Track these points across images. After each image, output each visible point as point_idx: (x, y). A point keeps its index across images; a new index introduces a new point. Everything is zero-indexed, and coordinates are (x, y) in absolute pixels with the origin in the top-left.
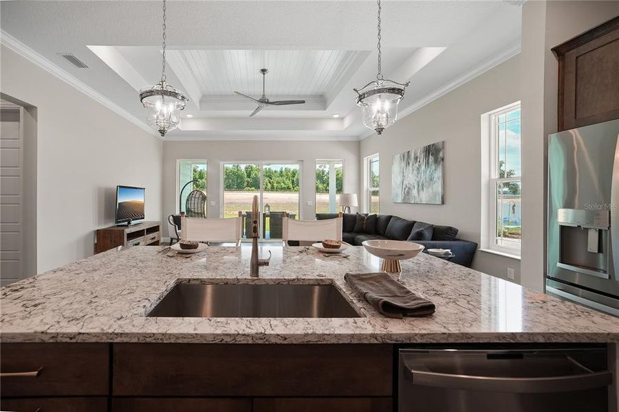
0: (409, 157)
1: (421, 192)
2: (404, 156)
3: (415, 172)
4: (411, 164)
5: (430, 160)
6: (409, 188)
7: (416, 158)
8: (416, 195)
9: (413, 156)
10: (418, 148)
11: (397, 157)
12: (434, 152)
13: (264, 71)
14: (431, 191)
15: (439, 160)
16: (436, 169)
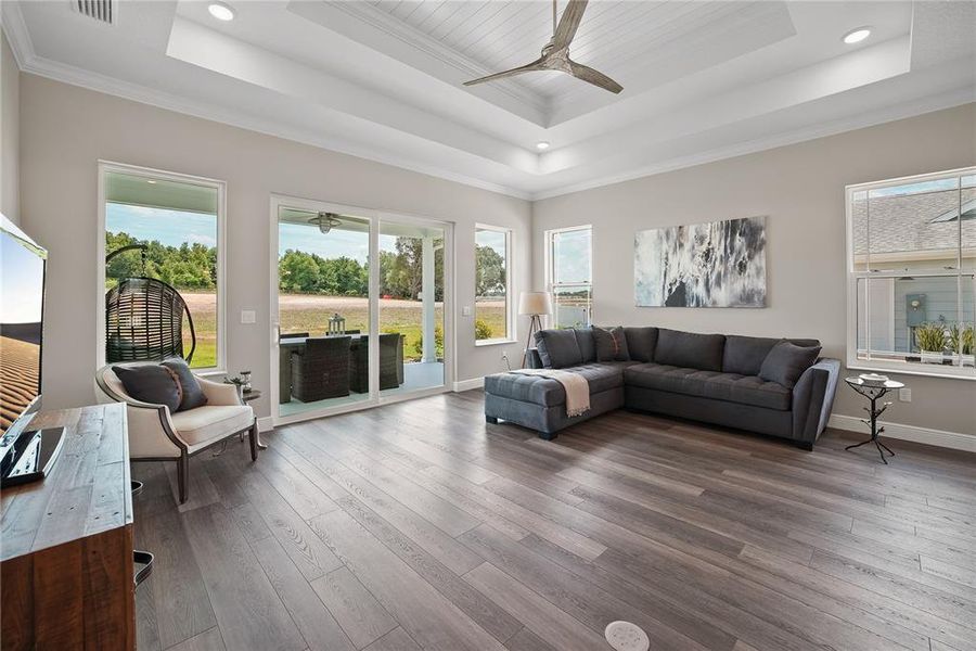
0: (681, 235)
1: (715, 289)
3: (699, 259)
4: (687, 246)
5: (738, 243)
6: (683, 284)
7: (701, 238)
8: (702, 293)
9: (692, 234)
11: (649, 235)
12: (745, 231)
14: (739, 288)
15: (758, 244)
16: (751, 257)
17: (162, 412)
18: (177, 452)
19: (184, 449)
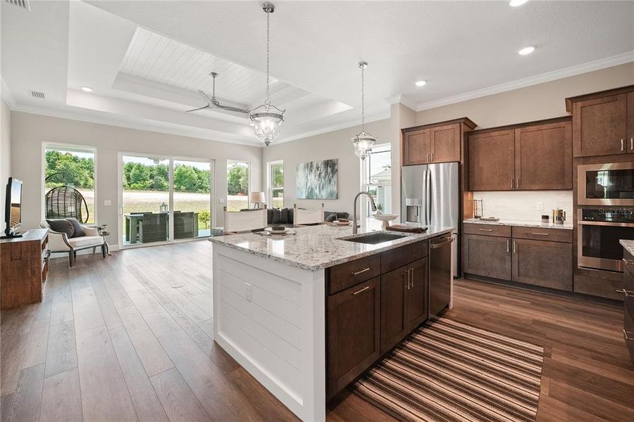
0: (312, 166)
1: (322, 191)
2: (307, 165)
3: (317, 177)
4: (313, 171)
5: (329, 170)
6: (312, 189)
7: (318, 168)
8: (318, 193)
9: (315, 166)
10: (319, 160)
11: (302, 166)
12: (331, 165)
13: (214, 74)
14: (329, 190)
15: (334, 171)
16: (333, 177)
17: (64, 235)
18: (69, 249)
19: (72, 248)
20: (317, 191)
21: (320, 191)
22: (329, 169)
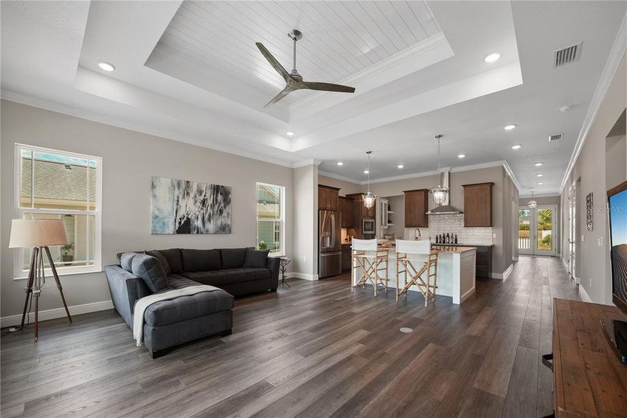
1: (207, 224)
2: (180, 183)
3: (199, 204)
8: (201, 225)
10: (202, 182)
11: (167, 182)
14: (219, 223)
15: (227, 201)
16: (225, 207)
20: (199, 223)
21: (204, 224)
22: (220, 198)
